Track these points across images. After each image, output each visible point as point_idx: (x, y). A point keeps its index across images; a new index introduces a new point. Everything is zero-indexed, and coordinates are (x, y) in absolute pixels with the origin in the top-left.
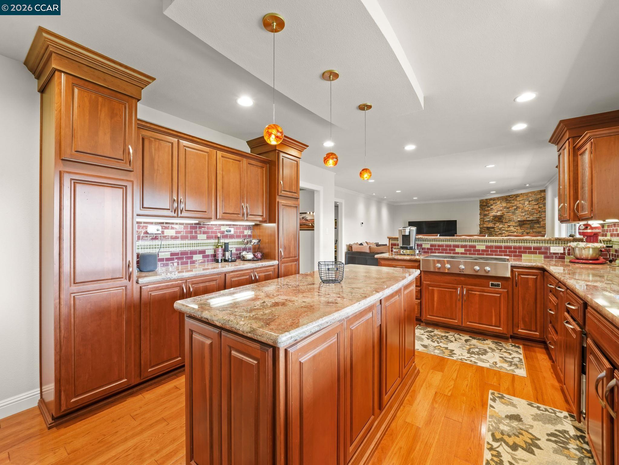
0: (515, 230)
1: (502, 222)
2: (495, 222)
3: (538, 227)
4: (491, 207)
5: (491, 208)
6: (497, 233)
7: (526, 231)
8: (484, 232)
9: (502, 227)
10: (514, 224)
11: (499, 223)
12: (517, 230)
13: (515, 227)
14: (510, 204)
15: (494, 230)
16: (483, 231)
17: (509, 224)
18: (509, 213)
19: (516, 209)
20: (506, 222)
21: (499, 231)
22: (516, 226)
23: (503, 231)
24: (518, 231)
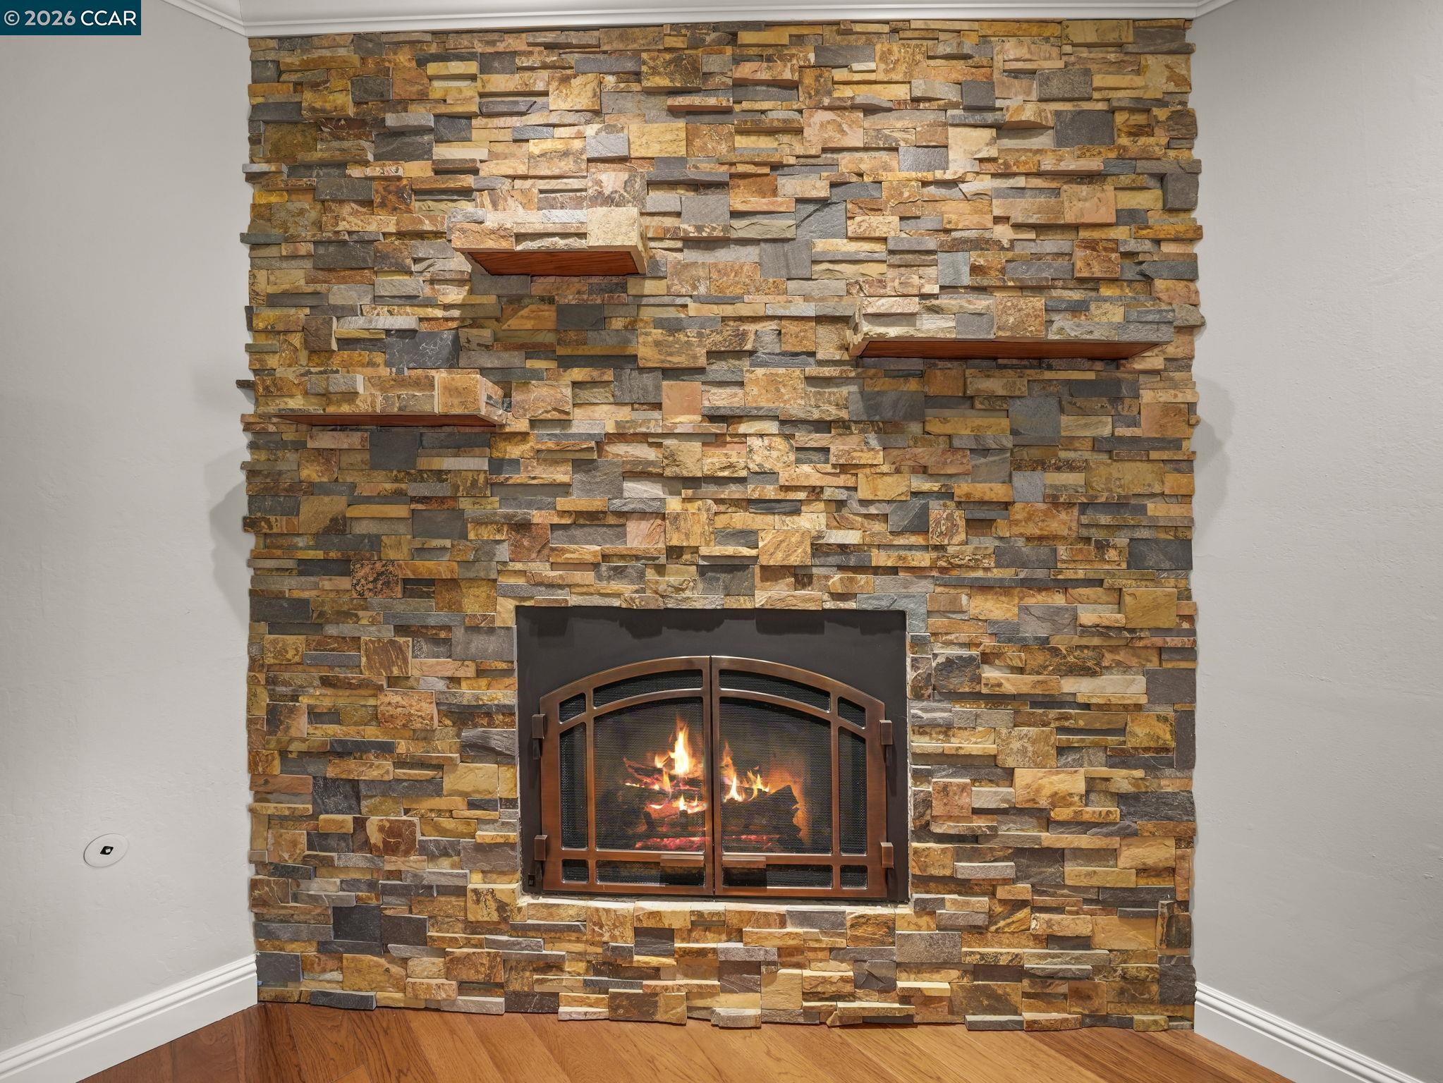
0: (808, 473)
1: (623, 361)
2: (514, 359)
3: (1097, 444)
4: (445, 152)
5: (442, 170)
6: (537, 517)
7: (962, 488)
8: (313, 489)
9: (620, 436)
10: (797, 403)
11: (578, 374)
12: (844, 468)
13: (817, 440)
14: (741, 142)
15: (497, 465)
16: (311, 472)
17: (721, 398)
18: (723, 256)
19: (824, 203)
20: (680, 360)
21: (564, 489)
22: (822, 426)
23: (638, 491)
24: (863, 493)
